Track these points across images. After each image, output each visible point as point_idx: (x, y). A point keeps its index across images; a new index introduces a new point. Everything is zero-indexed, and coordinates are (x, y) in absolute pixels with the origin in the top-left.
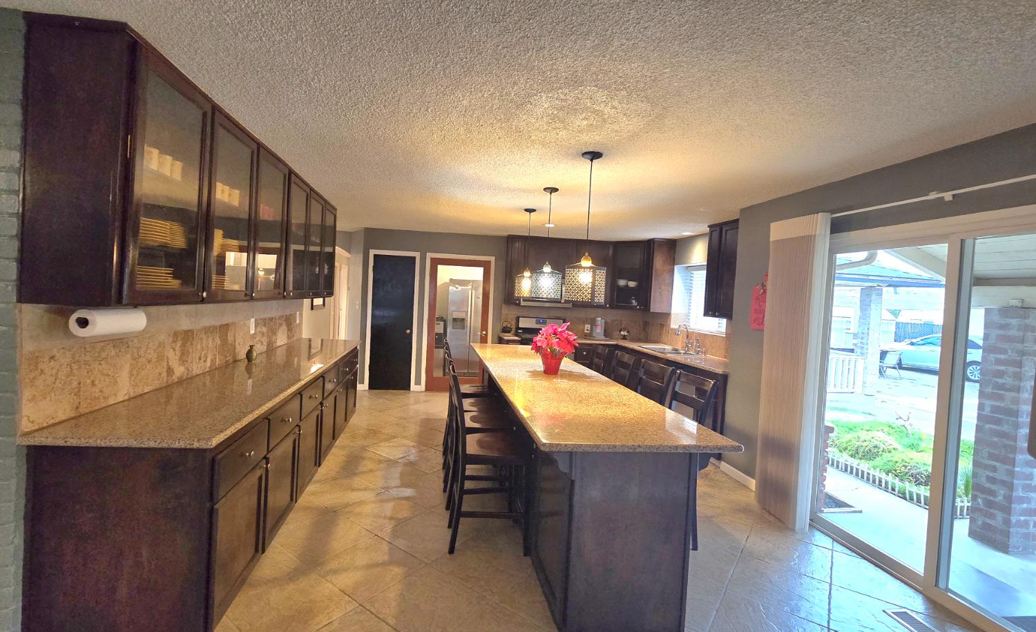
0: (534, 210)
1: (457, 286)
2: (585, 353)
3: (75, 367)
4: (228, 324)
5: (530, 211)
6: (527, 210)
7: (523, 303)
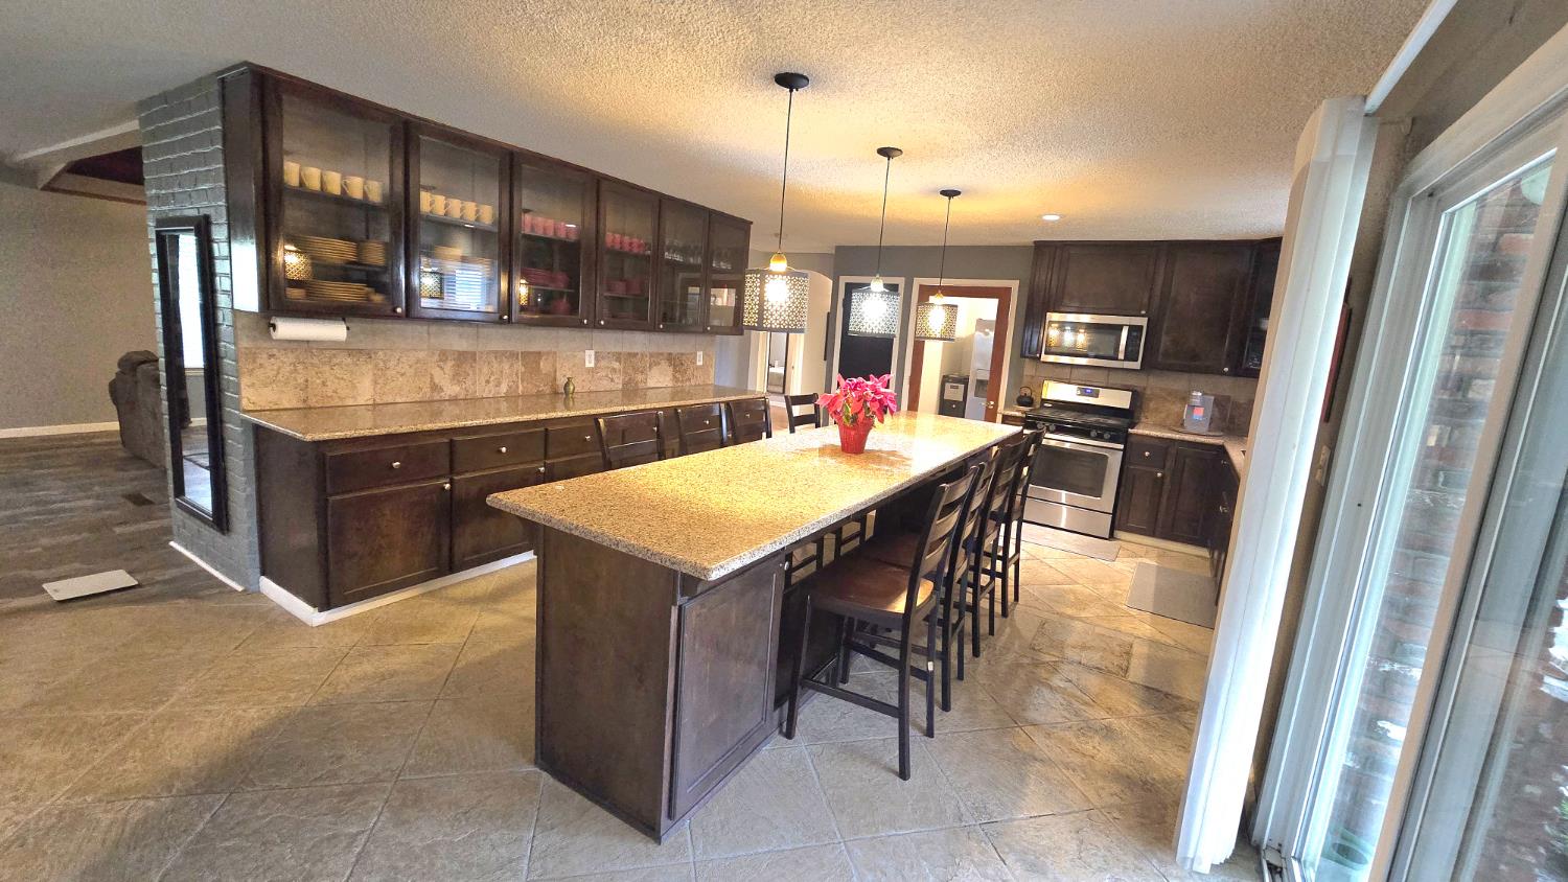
0: (957, 193)
1: (987, 330)
2: (1147, 454)
3: (300, 367)
4: (540, 353)
5: (950, 194)
6: (944, 193)
7: (1045, 358)
